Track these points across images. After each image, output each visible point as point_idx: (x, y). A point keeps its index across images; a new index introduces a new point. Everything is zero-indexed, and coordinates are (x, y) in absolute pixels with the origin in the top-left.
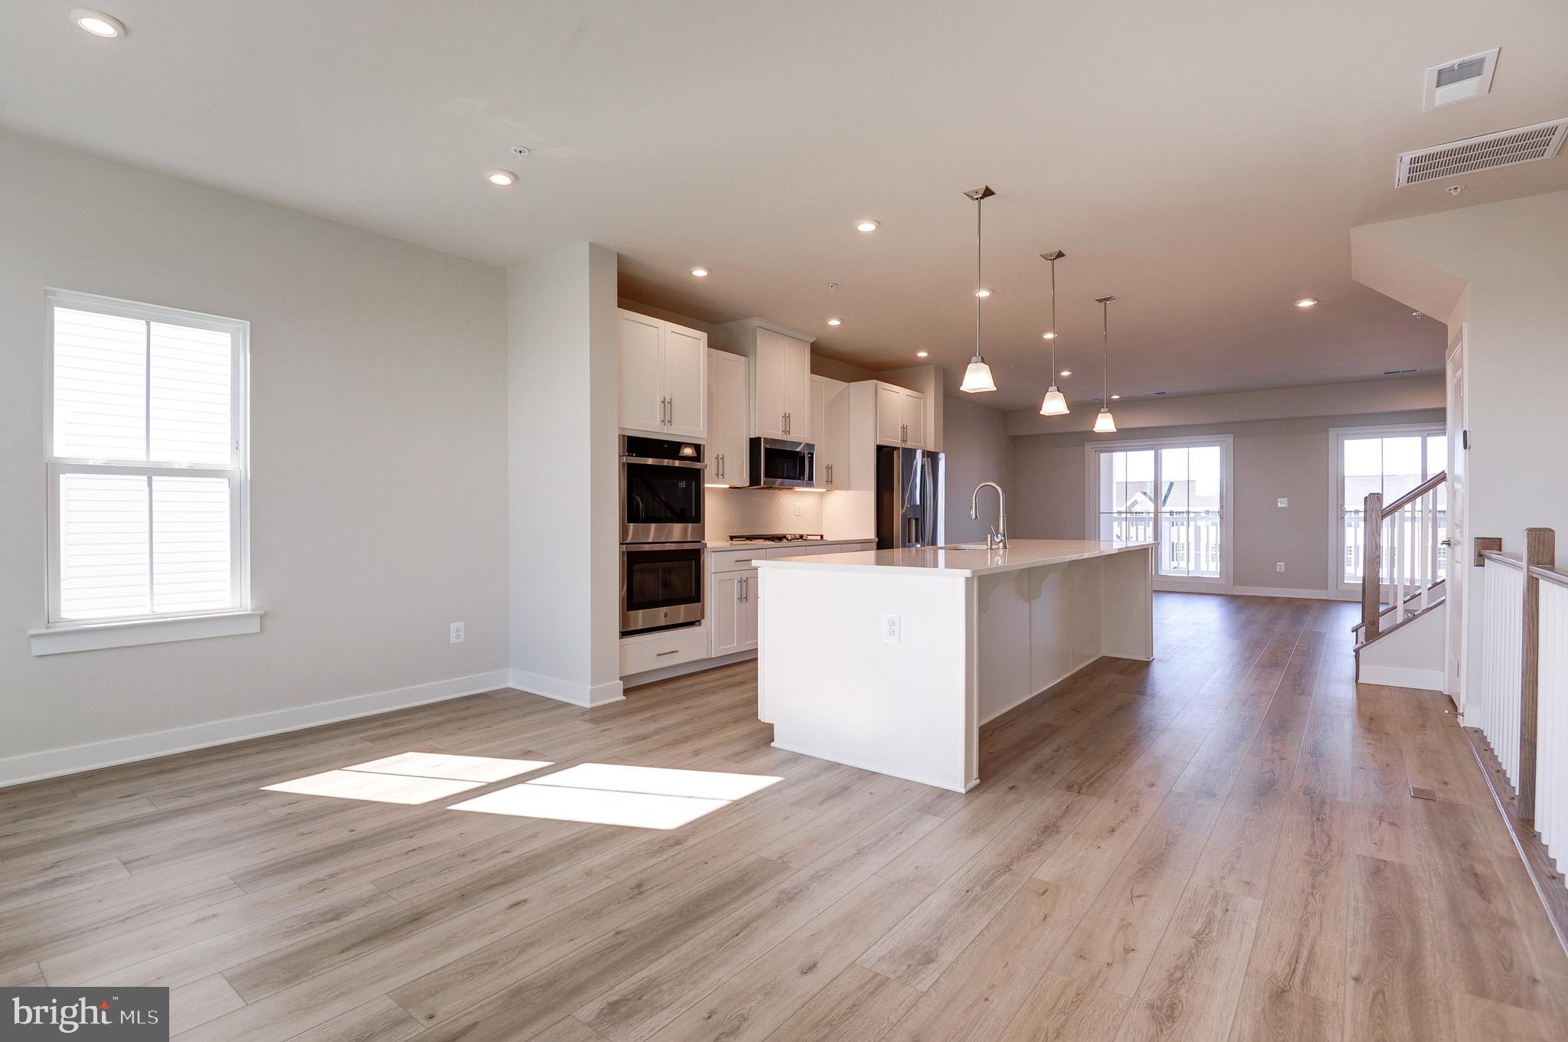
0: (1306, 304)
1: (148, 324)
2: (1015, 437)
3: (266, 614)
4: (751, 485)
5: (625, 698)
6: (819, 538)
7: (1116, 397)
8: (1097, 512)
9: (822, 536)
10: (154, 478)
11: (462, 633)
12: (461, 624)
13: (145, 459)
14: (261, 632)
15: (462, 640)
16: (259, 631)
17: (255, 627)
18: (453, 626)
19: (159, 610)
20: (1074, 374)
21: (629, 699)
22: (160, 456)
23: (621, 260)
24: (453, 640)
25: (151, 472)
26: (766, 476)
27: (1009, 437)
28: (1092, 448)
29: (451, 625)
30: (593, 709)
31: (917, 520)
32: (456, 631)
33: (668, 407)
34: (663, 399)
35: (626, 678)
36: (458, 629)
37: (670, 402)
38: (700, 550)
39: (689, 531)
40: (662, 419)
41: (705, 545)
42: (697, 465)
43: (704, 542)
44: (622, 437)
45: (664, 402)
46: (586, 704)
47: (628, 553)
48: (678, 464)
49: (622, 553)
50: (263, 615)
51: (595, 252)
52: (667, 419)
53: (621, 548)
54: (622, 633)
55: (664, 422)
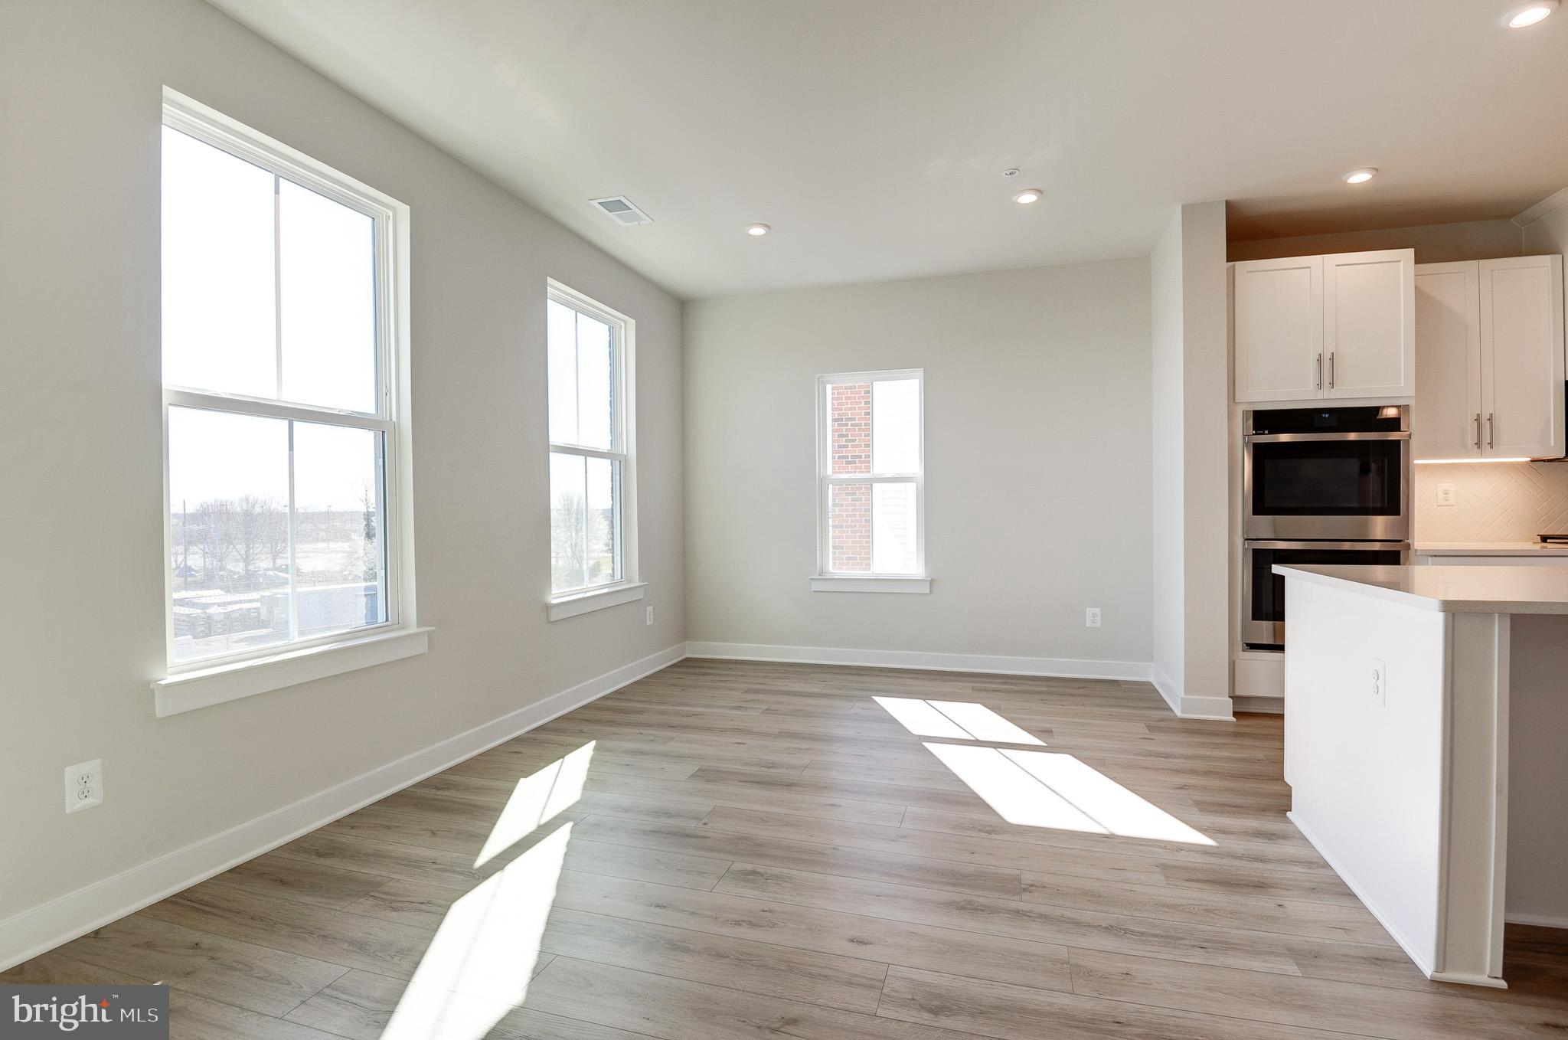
3: (932, 580)
5: (1234, 719)
11: (1098, 619)
12: (1097, 611)
15: (1098, 625)
16: (929, 592)
17: (925, 590)
18: (1089, 611)
21: (1239, 723)
23: (1228, 205)
24: (1088, 624)
29: (1087, 609)
30: (1182, 720)
32: (1092, 616)
33: (1327, 367)
34: (1317, 357)
35: (1236, 699)
36: (1094, 615)
37: (1332, 359)
38: (1399, 552)
39: (1379, 526)
40: (1318, 382)
41: (1408, 547)
42: (1393, 436)
43: (1409, 541)
44: (1245, 413)
45: (1320, 360)
46: (1179, 713)
47: (1254, 550)
48: (1352, 436)
49: (1245, 550)
50: (932, 582)
51: (1192, 212)
52: (1327, 380)
53: (1244, 544)
54: (1248, 645)
55: (1320, 386)
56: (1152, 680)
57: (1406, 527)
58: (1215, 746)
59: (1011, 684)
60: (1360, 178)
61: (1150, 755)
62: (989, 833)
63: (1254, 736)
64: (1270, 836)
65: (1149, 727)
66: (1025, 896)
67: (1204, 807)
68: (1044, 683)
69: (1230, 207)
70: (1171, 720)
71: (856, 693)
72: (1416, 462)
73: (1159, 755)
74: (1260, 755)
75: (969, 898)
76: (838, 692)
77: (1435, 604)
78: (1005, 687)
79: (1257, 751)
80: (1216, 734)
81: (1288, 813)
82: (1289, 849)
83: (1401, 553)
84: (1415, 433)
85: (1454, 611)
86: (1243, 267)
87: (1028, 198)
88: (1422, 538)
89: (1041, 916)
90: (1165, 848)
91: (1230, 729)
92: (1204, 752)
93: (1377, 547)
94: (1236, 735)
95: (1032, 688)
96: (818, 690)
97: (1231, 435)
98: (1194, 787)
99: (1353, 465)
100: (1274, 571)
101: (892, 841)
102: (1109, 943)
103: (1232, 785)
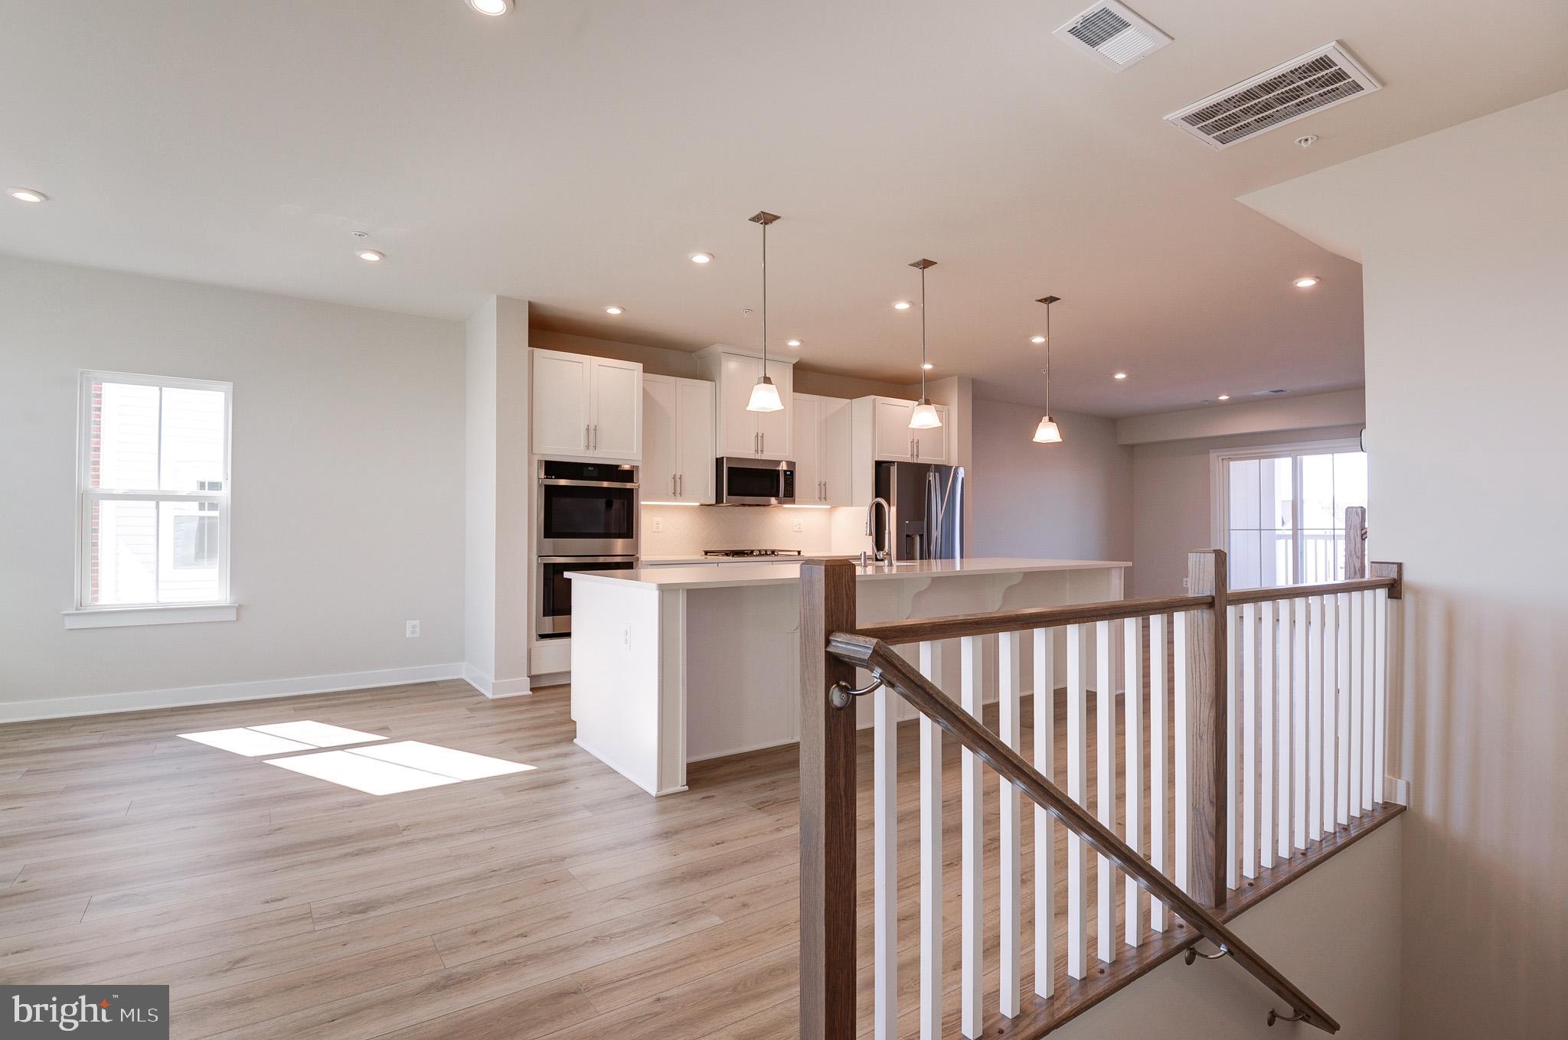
0: (1306, 283)
1: (161, 390)
2: (1132, 446)
3: (240, 605)
4: (717, 502)
5: (531, 693)
6: (796, 553)
7: (1224, 398)
8: (1226, 529)
9: (799, 552)
10: (161, 503)
11: (417, 629)
12: (417, 622)
13: (157, 489)
14: (237, 619)
15: (417, 635)
16: (235, 619)
17: (232, 616)
18: (409, 623)
19: (162, 600)
20: (1129, 376)
22: (167, 486)
23: (531, 305)
24: (408, 635)
25: (158, 498)
26: (730, 494)
27: (1120, 445)
28: (1219, 456)
29: (408, 622)
30: (493, 700)
31: (921, 536)
32: (412, 628)
33: (592, 434)
34: (586, 427)
35: (533, 678)
36: (414, 627)
37: (595, 430)
38: (632, 563)
39: (619, 546)
40: (586, 444)
41: (638, 559)
42: (629, 485)
43: (638, 555)
44: (540, 461)
45: (588, 429)
46: (490, 696)
47: (545, 564)
48: (605, 484)
49: (538, 564)
50: (239, 608)
51: (503, 302)
52: (592, 444)
53: (538, 560)
54: (540, 635)
55: (588, 447)
56: (464, 676)
57: (636, 546)
58: (521, 712)
59: (339, 699)
60: (614, 311)
61: (475, 727)
62: (359, 806)
63: (546, 701)
64: (565, 755)
65: (469, 710)
66: (405, 833)
67: (519, 750)
68: (368, 693)
69: (532, 307)
70: (485, 702)
71: (151, 735)
72: (642, 503)
73: (481, 726)
74: (552, 711)
75: (360, 847)
76: (123, 738)
77: (654, 586)
78: (329, 702)
79: (551, 710)
80: (521, 705)
81: (575, 740)
82: (577, 759)
83: (634, 563)
84: (642, 484)
85: (664, 589)
86: (540, 353)
87: (371, 257)
88: (645, 554)
89: (422, 839)
90: (500, 779)
91: (530, 700)
92: (514, 717)
93: (618, 560)
94: (533, 703)
95: (357, 699)
96: (96, 742)
97: (530, 478)
98: (511, 739)
99: (601, 503)
100: (565, 577)
101: (269, 835)
102: (476, 838)
103: (536, 733)
